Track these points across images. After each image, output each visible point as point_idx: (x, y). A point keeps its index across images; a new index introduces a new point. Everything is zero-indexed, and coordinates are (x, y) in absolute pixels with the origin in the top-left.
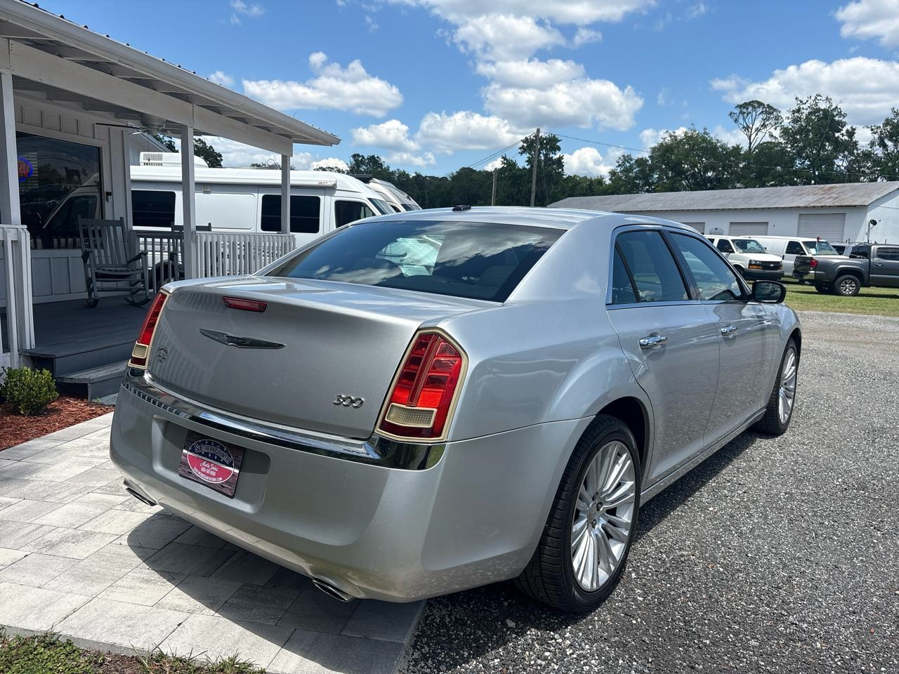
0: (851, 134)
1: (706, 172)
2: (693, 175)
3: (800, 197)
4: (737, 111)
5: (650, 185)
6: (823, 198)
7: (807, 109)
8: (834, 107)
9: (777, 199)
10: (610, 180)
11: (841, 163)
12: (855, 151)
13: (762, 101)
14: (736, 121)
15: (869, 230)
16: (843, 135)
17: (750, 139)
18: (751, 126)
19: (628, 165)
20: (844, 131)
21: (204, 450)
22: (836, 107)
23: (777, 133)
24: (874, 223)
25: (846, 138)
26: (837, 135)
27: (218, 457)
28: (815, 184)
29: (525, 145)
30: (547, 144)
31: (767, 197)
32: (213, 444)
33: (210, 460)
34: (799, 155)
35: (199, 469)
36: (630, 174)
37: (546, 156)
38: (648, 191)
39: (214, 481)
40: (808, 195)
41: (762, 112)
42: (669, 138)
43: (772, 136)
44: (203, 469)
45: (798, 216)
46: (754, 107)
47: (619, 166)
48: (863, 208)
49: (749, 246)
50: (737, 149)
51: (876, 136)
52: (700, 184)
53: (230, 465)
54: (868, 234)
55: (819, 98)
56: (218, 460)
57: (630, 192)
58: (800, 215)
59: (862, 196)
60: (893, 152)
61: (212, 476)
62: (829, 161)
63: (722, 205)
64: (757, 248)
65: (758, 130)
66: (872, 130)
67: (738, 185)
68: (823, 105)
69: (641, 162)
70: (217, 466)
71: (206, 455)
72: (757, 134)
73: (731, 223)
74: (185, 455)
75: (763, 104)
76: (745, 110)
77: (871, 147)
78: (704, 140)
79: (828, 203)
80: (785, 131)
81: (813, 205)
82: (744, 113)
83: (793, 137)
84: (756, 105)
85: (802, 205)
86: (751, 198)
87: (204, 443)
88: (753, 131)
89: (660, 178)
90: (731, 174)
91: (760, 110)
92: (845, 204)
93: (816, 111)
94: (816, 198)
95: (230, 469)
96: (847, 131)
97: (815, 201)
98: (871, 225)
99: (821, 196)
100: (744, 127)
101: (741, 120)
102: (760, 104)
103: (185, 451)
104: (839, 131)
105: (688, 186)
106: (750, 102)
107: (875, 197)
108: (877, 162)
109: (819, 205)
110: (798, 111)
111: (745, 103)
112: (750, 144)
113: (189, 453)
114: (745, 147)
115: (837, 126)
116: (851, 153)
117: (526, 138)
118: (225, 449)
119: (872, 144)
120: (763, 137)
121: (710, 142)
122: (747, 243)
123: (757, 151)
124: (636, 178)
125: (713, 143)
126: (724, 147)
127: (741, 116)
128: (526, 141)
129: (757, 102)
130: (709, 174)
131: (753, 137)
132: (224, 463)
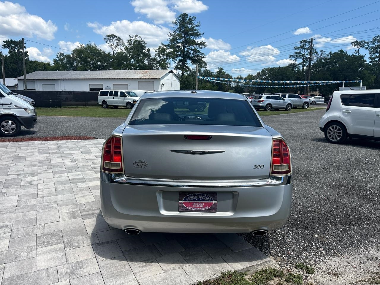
0: (148, 51)
1: (97, 62)
2: (92, 63)
3: (137, 74)
4: (107, 38)
5: (73, 67)
6: (145, 75)
7: (133, 40)
8: (142, 40)
9: (129, 75)
10: (54, 64)
11: (146, 62)
12: (150, 57)
13: (116, 35)
14: (107, 42)
15: (162, 87)
16: (146, 51)
17: (113, 50)
18: (113, 44)
19: (62, 57)
20: (146, 50)
21: (192, 198)
22: (143, 41)
23: (123, 48)
24: (163, 85)
25: (147, 52)
26: (144, 51)
27: (202, 199)
28: (139, 69)
29: (6, 44)
30: (18, 44)
31: (125, 74)
32: (197, 195)
33: (198, 202)
34: (132, 57)
35: (192, 207)
36: (63, 62)
37: (18, 50)
38: (72, 70)
39: (203, 209)
40: (140, 74)
41: (116, 39)
42: (80, 47)
43: (121, 49)
44: (194, 206)
45: (138, 82)
46: (113, 37)
47: (58, 57)
48: (159, 79)
49: (131, 94)
50: (109, 54)
51: (157, 52)
52: (95, 68)
53: (211, 200)
54: (162, 89)
55: (137, 36)
56: (203, 200)
57: (64, 70)
58: (138, 81)
59: (158, 75)
60: (163, 58)
61: (201, 207)
62: (142, 61)
63: (109, 77)
64: (134, 95)
65: (116, 47)
66: (155, 50)
67: (111, 69)
68: (138, 39)
69: (68, 56)
70: (203, 203)
71: (194, 200)
72: (115, 48)
73: (114, 84)
74: (181, 203)
75: (116, 36)
76: (109, 38)
77: (156, 56)
78: (95, 49)
79: (148, 77)
80: (126, 48)
81: (142, 78)
82: (109, 39)
83: (129, 50)
84: (114, 36)
85: (139, 78)
86: (120, 74)
87: (191, 196)
88: (114, 47)
89: (77, 64)
90: (107, 64)
91: (115, 39)
92: (153, 78)
93: (136, 41)
94: (143, 75)
95: (211, 202)
96: (147, 50)
97: (143, 76)
98: (162, 86)
99: (144, 75)
100: (110, 45)
101: (108, 42)
102: (115, 36)
103: (180, 202)
104: (144, 50)
105: (91, 68)
106: (111, 35)
107: (162, 75)
108: (158, 62)
109: (144, 78)
110: (130, 40)
111: (109, 35)
112: (113, 52)
113: (183, 202)
114: (112, 53)
115: (143, 47)
116: (149, 58)
117: (6, 41)
118: (205, 195)
119: (156, 55)
120: (118, 50)
121: (97, 50)
122: (130, 93)
123: (117, 55)
124: (66, 63)
125: (99, 50)
126: (104, 52)
127: (108, 40)
128: (6, 42)
129: (114, 35)
130: (99, 63)
131: (114, 49)
132: (207, 201)
